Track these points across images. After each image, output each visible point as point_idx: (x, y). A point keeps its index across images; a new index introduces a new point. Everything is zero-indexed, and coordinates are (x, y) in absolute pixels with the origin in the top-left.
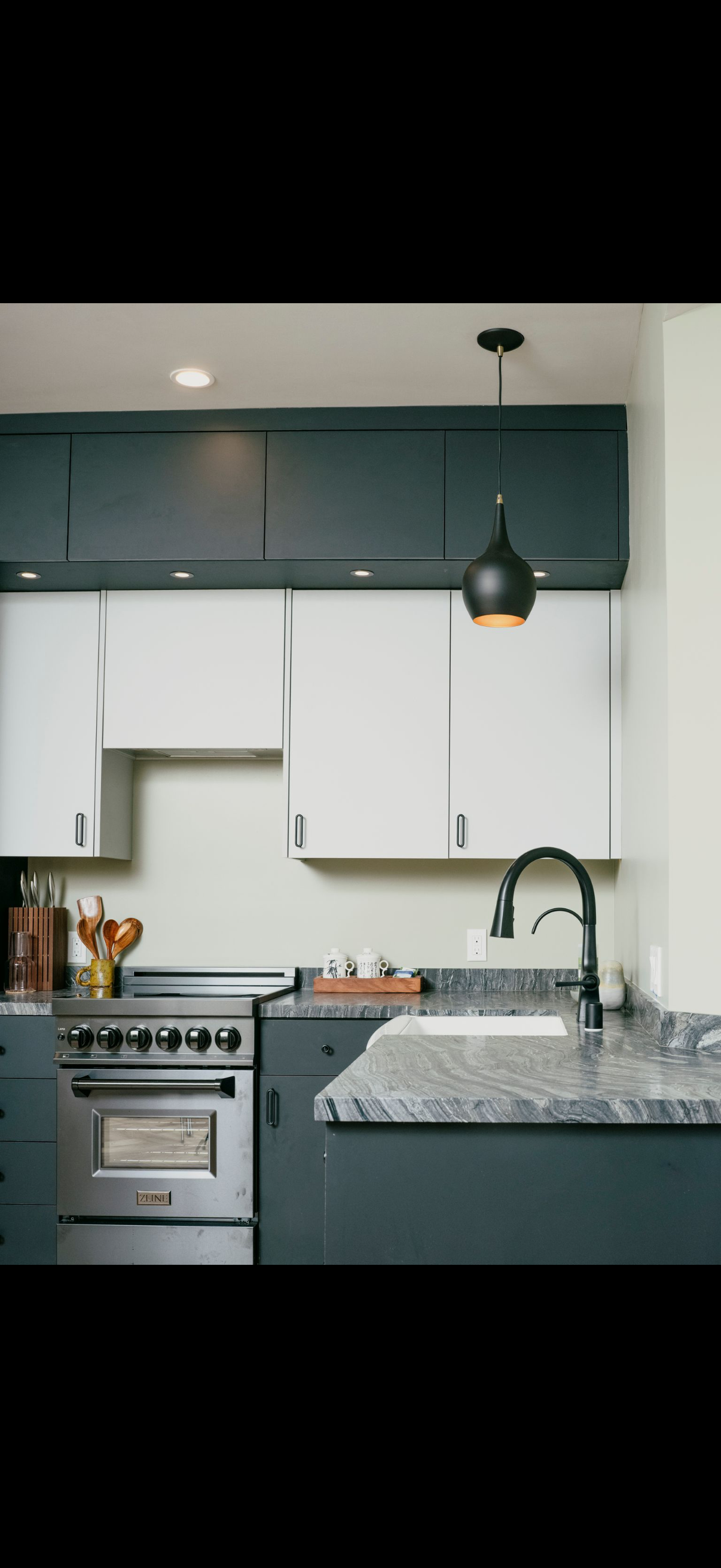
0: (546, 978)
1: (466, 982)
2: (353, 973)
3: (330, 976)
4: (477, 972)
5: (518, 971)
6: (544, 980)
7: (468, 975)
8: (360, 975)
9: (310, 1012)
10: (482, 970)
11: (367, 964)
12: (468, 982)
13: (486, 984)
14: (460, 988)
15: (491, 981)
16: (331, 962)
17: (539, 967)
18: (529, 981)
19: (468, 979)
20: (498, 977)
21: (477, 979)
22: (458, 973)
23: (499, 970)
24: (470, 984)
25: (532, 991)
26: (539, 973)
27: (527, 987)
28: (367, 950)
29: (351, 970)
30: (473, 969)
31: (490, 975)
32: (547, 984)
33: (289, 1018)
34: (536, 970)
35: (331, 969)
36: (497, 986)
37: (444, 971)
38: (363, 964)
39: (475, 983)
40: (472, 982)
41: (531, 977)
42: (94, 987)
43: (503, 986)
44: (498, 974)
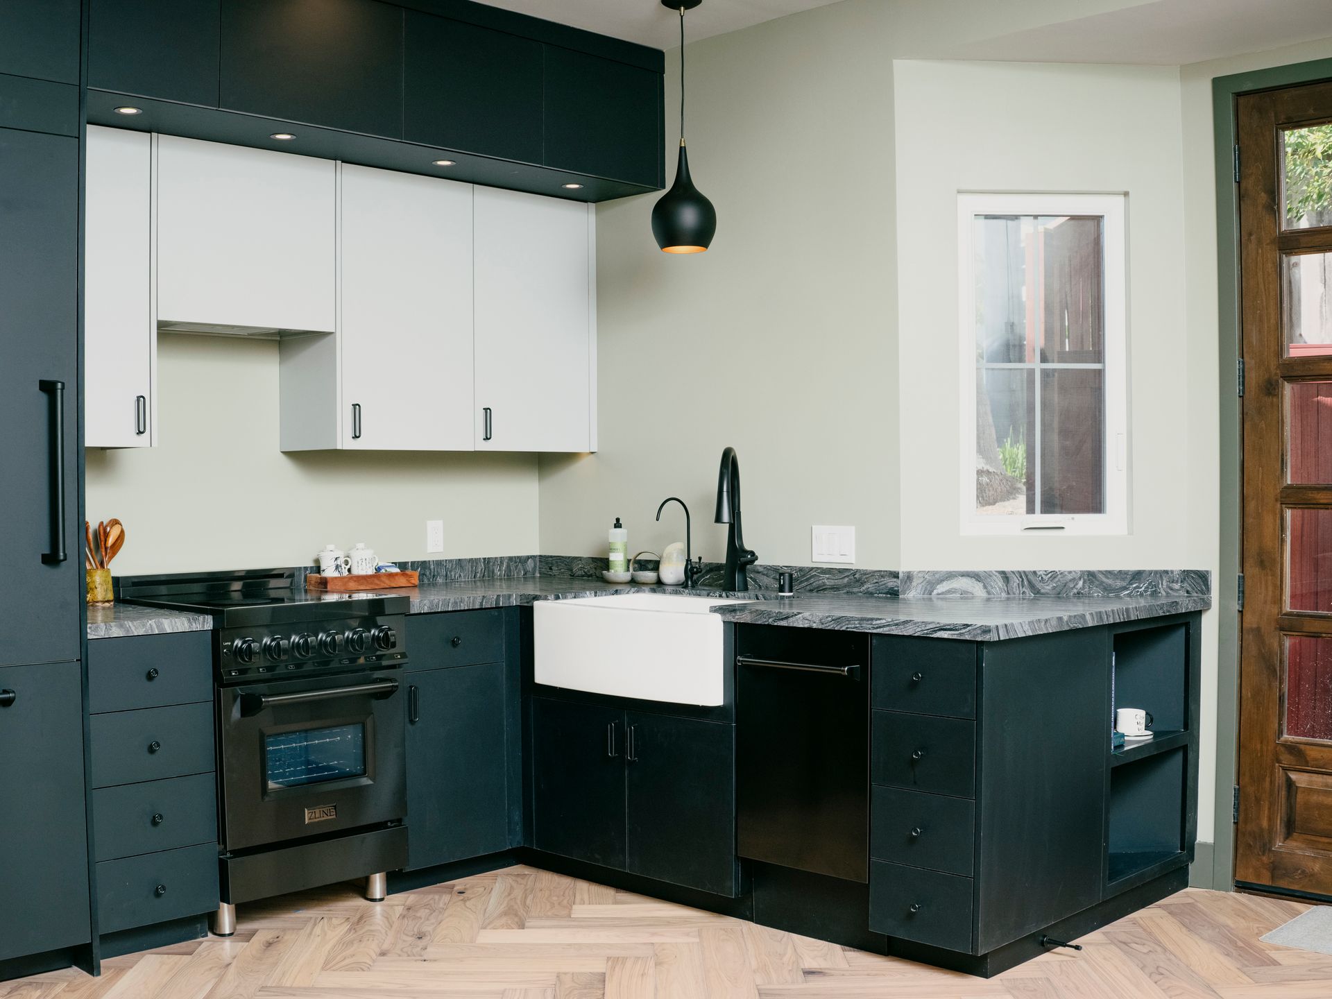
0: (493, 565)
1: (430, 574)
2: (349, 570)
3: (336, 574)
4: (439, 563)
5: (471, 560)
6: (491, 568)
7: (432, 567)
8: (355, 572)
9: (440, 606)
10: (443, 560)
11: (367, 559)
12: (432, 574)
13: (446, 576)
14: (426, 581)
15: (451, 572)
16: (336, 559)
17: (487, 556)
18: (480, 570)
19: (433, 570)
20: (456, 567)
21: (439, 570)
22: (424, 564)
23: (456, 560)
24: (434, 576)
25: (482, 579)
26: (487, 561)
27: (478, 575)
28: (361, 545)
29: (348, 567)
30: (436, 561)
31: (449, 566)
32: (493, 572)
33: (424, 614)
34: (484, 559)
35: (337, 567)
36: (455, 576)
37: (413, 563)
38: (364, 560)
39: (438, 574)
40: (436, 573)
41: (481, 566)
42: (97, 602)
43: (460, 576)
44: (456, 564)
